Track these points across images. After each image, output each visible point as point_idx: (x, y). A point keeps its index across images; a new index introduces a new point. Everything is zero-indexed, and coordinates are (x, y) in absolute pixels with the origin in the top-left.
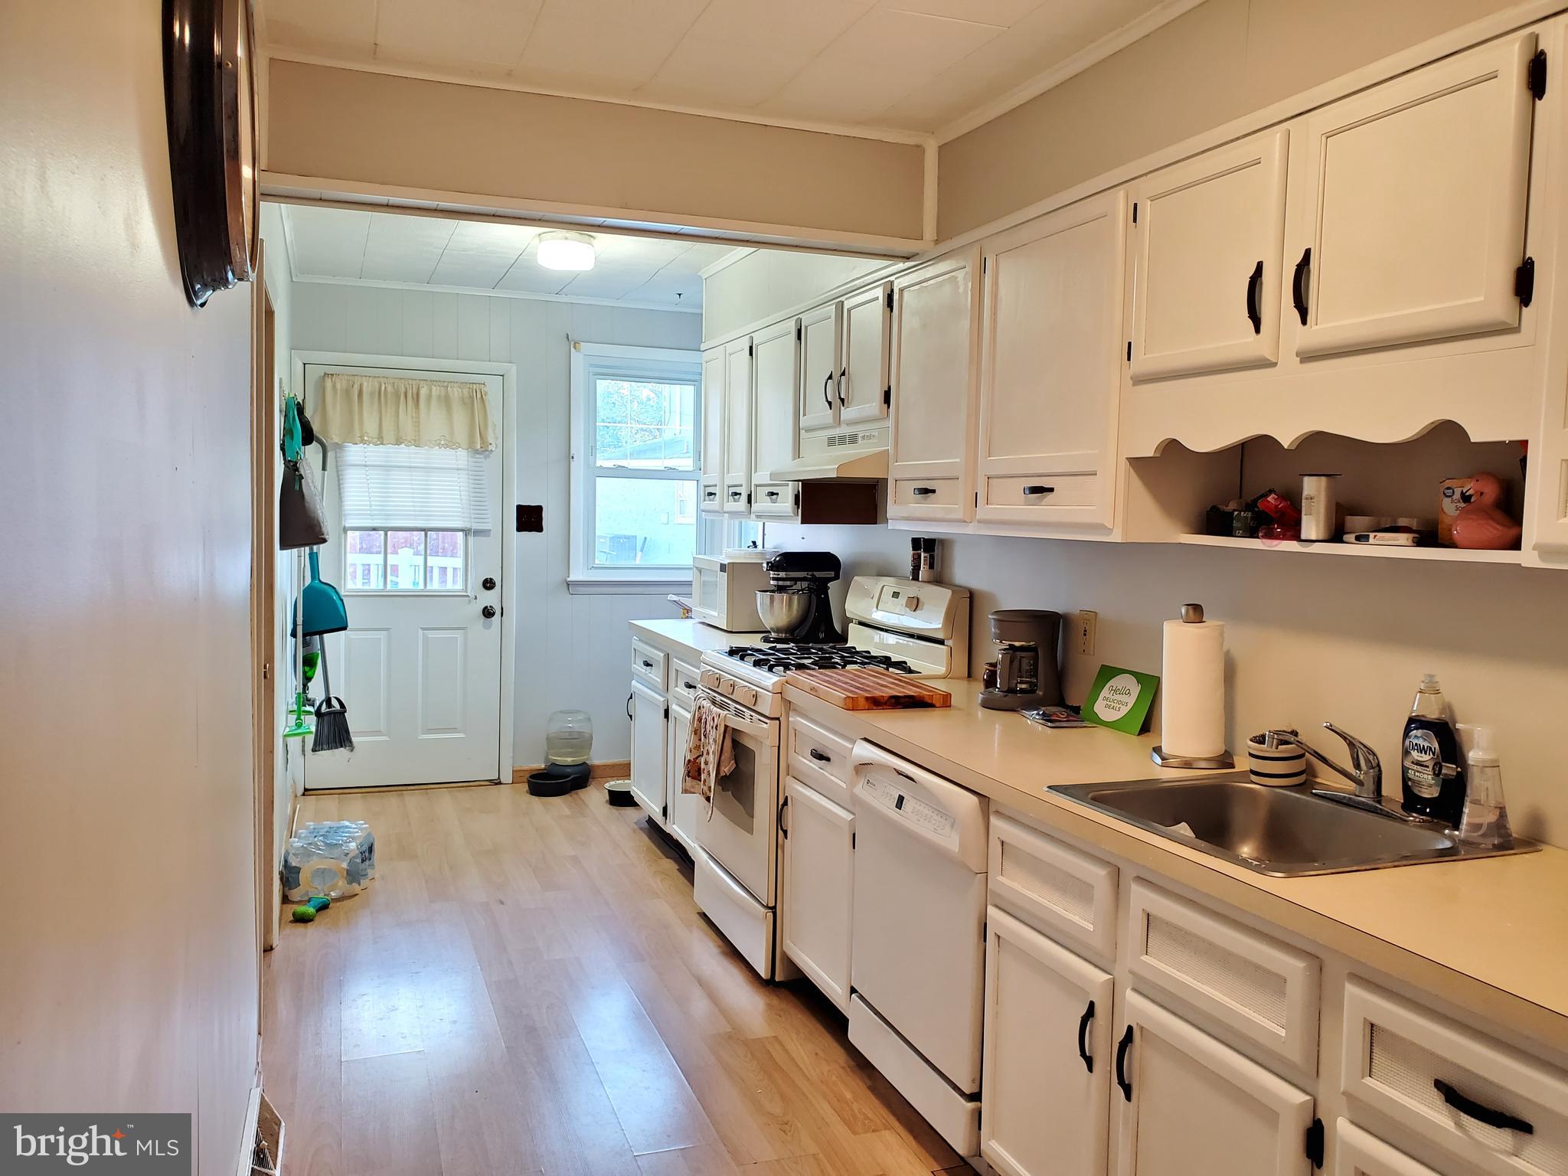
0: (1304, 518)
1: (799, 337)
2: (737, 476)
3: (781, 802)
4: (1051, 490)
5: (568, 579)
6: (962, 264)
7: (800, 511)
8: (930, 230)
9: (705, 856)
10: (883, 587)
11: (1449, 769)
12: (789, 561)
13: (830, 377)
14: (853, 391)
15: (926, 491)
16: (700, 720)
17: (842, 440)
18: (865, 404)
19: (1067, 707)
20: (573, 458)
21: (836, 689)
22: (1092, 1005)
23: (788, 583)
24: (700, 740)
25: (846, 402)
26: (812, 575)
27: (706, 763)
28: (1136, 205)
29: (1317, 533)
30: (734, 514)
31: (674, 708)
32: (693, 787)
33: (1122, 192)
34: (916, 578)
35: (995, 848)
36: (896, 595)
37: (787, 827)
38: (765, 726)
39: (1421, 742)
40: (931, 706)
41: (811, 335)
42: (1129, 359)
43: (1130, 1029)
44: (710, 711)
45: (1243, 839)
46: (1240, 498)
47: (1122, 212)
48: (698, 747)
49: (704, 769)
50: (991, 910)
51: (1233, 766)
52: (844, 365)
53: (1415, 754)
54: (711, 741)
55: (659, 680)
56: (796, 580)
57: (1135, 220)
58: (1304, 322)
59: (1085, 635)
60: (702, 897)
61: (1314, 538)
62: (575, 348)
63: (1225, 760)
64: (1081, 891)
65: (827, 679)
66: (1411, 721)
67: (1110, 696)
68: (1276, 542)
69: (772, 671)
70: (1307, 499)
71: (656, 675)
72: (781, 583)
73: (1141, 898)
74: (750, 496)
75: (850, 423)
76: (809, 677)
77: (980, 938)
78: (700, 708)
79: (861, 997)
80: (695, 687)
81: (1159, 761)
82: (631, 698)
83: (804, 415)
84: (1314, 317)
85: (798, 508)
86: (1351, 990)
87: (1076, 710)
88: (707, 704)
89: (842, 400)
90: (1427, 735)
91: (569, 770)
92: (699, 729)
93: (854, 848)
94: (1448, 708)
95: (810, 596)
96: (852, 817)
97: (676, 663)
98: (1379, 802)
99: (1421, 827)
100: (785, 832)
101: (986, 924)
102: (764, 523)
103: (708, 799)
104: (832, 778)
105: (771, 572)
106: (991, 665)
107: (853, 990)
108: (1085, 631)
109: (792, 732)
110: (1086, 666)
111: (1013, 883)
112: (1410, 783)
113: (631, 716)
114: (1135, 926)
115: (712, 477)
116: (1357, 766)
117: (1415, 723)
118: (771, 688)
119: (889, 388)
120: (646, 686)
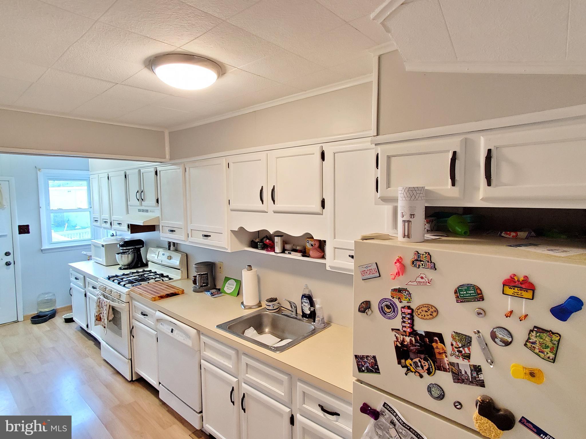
0: (276, 247)
1: (126, 177)
2: (106, 216)
3: (131, 328)
4: (210, 236)
5: (42, 249)
6: (179, 168)
7: (130, 230)
8: (168, 156)
9: (105, 343)
10: (159, 252)
11: (312, 309)
12: (127, 244)
13: (138, 192)
14: (146, 197)
15: (172, 231)
16: (100, 302)
17: (143, 211)
18: (150, 201)
19: (216, 289)
20: (41, 208)
21: (148, 294)
22: (233, 387)
23: (127, 251)
24: (100, 308)
25: (143, 200)
26: (135, 247)
27: (103, 316)
28: (228, 163)
29: (279, 251)
30: (105, 228)
31: (88, 294)
32: (98, 323)
33: (224, 159)
34: (169, 249)
35: (202, 345)
36: (163, 254)
37: (134, 334)
38: (124, 305)
39: (305, 301)
40: (179, 294)
41: (130, 177)
42: (229, 204)
43: (244, 394)
44: (103, 300)
45: (266, 327)
46: (259, 238)
47: (225, 165)
48: (100, 311)
49: (102, 318)
50: (202, 361)
51: (261, 306)
52: (142, 189)
53: (304, 303)
54: (104, 309)
55: (82, 285)
56: (129, 249)
57: (229, 167)
58: (274, 204)
59: (220, 268)
60: (104, 355)
61: (278, 252)
62: (39, 171)
63: (259, 305)
64: (228, 357)
65: (145, 289)
66: (303, 296)
67: (228, 286)
68: (269, 252)
69: (125, 286)
70: (276, 242)
71: (80, 283)
72: (124, 251)
73: (245, 359)
74: (111, 223)
75: (145, 206)
76: (138, 289)
77: (199, 368)
78: (99, 298)
79: (163, 385)
80: (96, 288)
81: (243, 307)
82: (71, 289)
83: (129, 201)
84: (276, 203)
85: (129, 229)
86: (299, 384)
87: (219, 290)
88: (102, 297)
89: (142, 199)
90: (307, 299)
91: (47, 313)
92: (100, 305)
93: (158, 342)
94: (310, 291)
95: (135, 255)
96: (157, 333)
97: (88, 279)
98: (297, 316)
99: (306, 322)
100: (133, 337)
101: (201, 365)
102: (116, 232)
103: (105, 327)
104: (149, 321)
105: (121, 248)
106: (194, 277)
107: (160, 383)
108: (220, 267)
109: (133, 306)
110: (221, 276)
111: (208, 354)
112: (303, 310)
113: (71, 295)
114: (244, 367)
115: (97, 215)
116: (292, 308)
117: (304, 296)
118: (125, 293)
119: (158, 198)
120: (77, 287)
